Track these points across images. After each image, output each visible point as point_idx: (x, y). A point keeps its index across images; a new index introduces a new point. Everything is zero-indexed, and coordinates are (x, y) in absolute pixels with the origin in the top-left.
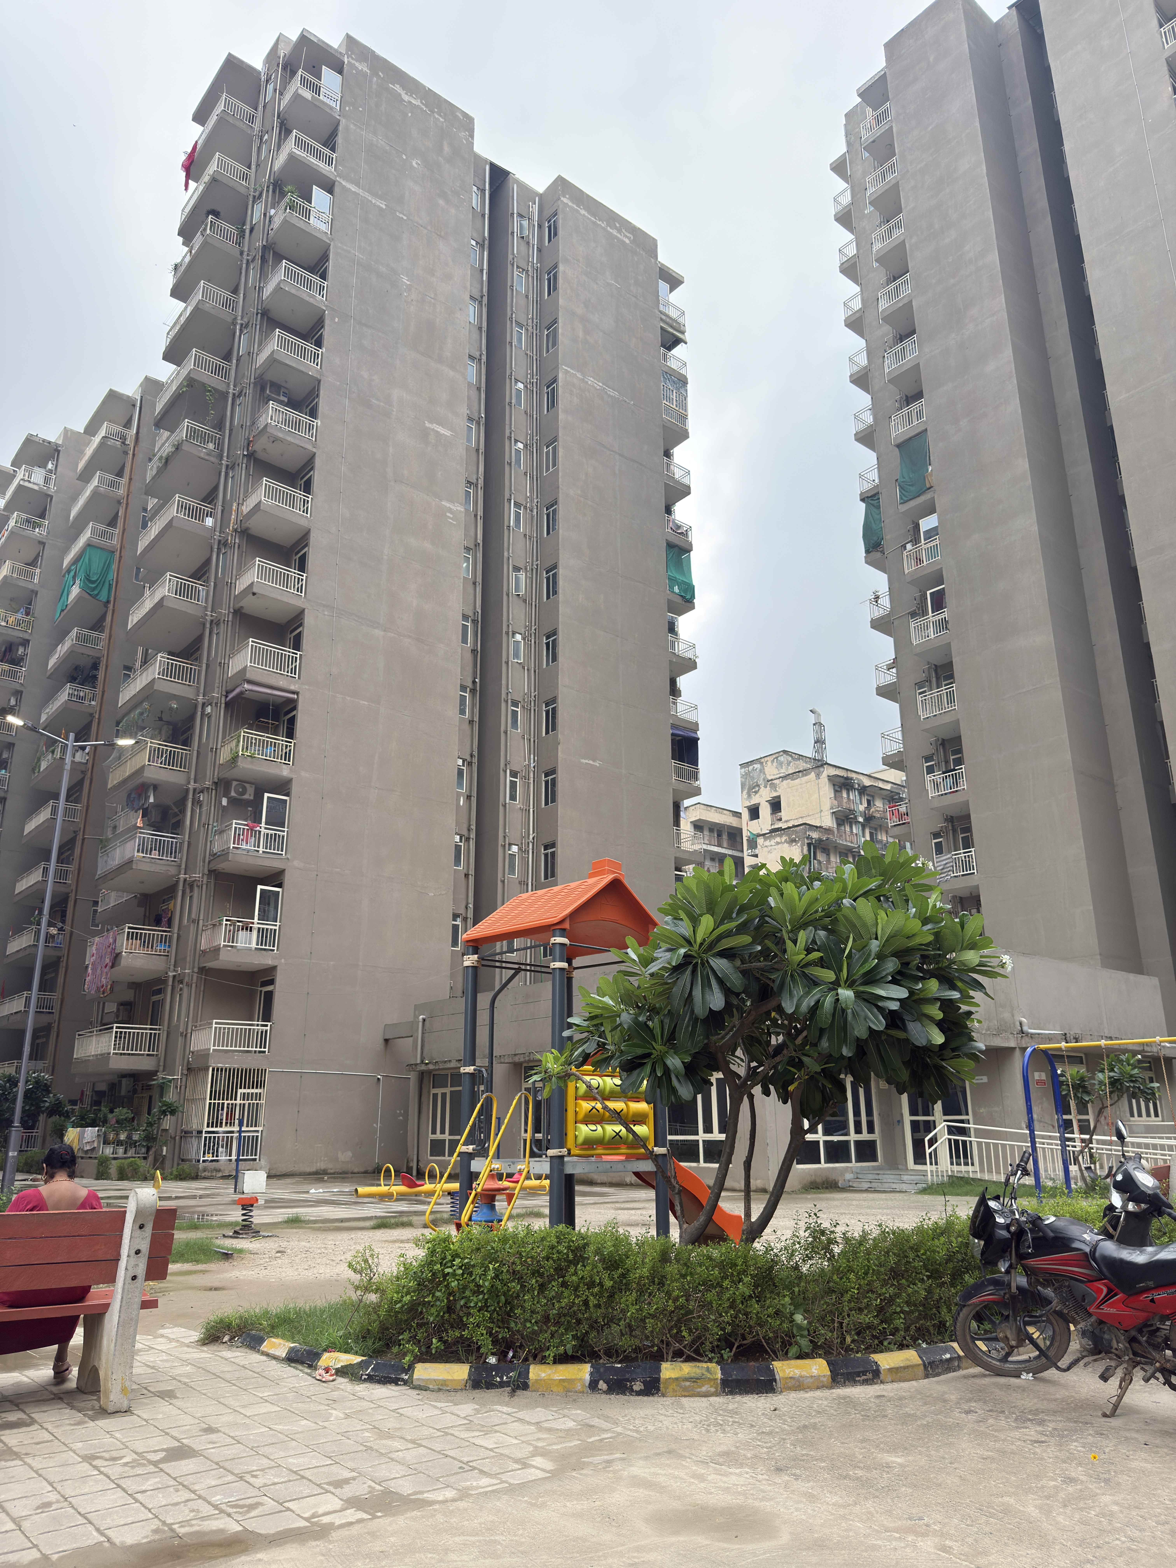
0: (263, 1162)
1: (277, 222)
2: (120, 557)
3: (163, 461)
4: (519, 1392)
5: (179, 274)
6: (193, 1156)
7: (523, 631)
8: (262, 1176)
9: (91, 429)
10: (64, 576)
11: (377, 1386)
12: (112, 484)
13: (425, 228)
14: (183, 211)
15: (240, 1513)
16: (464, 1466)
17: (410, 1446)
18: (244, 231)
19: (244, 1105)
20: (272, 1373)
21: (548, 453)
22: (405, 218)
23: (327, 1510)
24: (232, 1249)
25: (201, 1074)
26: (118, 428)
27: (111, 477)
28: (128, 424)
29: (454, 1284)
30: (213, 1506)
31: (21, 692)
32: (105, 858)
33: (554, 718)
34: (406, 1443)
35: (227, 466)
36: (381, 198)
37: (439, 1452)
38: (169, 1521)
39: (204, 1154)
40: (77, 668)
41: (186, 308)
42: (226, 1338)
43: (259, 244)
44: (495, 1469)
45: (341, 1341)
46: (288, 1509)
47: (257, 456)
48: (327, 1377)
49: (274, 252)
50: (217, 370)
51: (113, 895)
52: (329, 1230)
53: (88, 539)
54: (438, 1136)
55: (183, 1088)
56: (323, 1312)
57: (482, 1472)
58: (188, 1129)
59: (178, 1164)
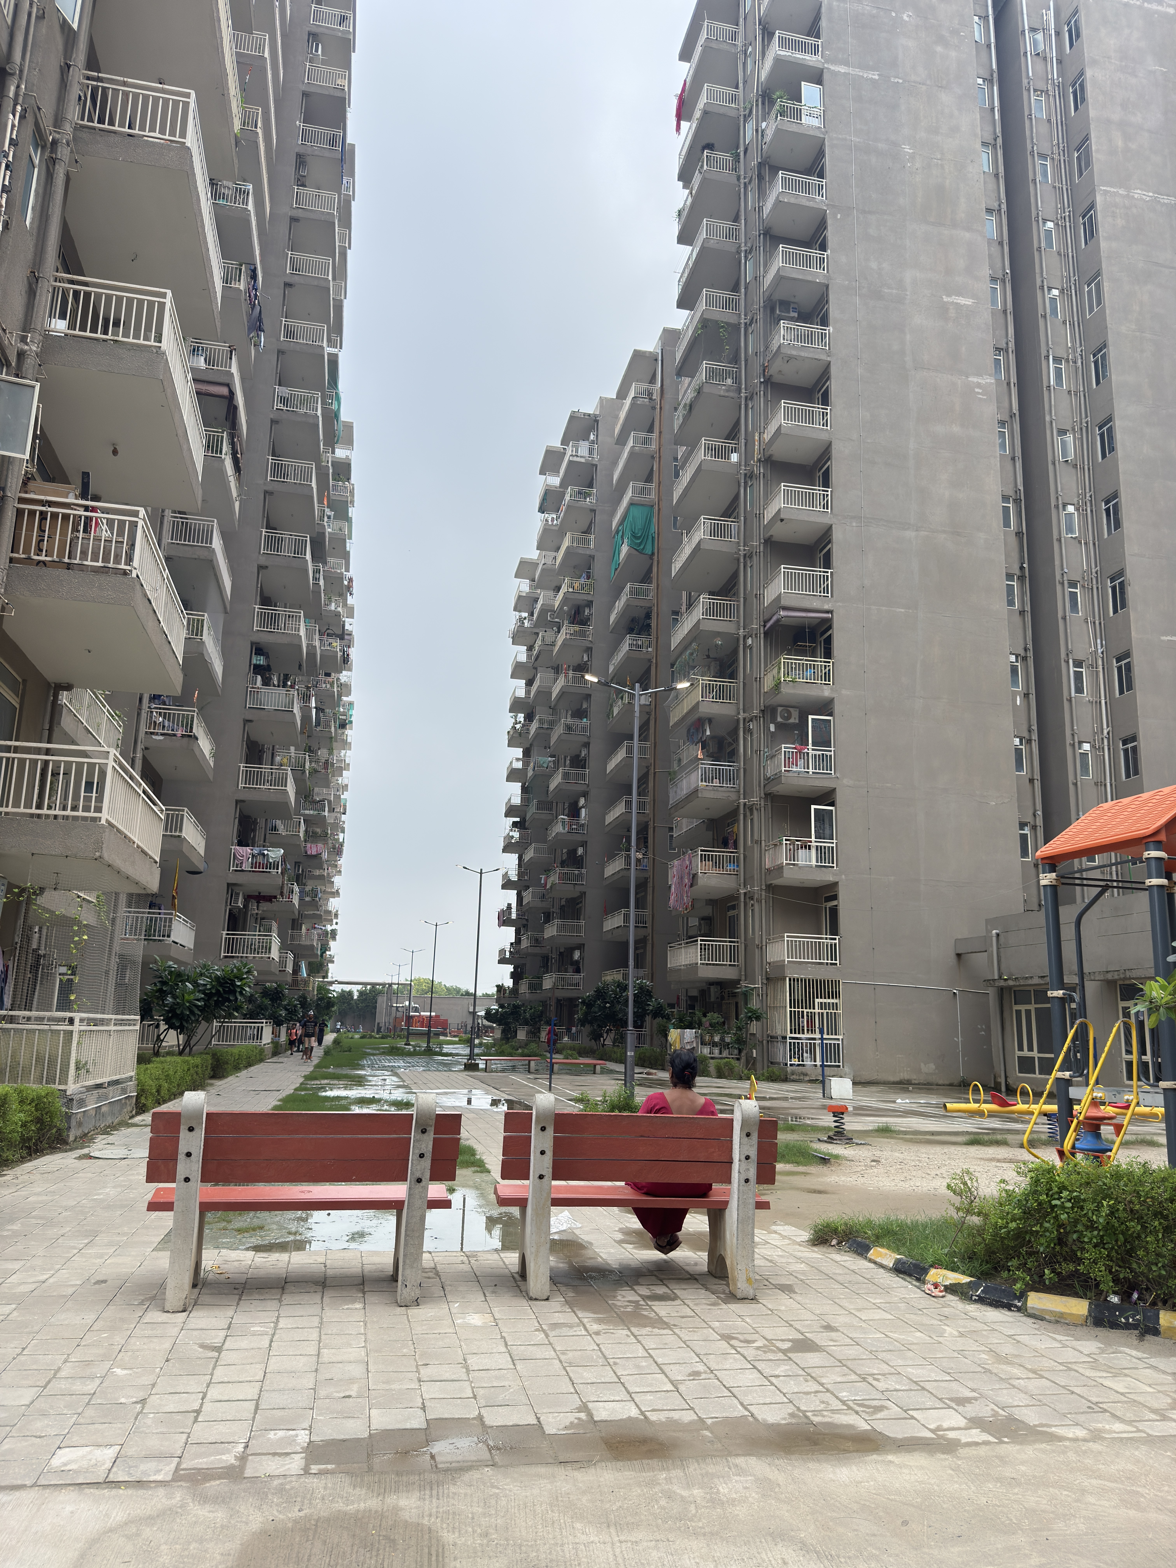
0: (846, 1069)
1: (769, 134)
2: (659, 510)
3: (688, 408)
4: (1149, 1337)
5: (683, 219)
6: (780, 1059)
7: (1075, 501)
8: (847, 1083)
9: (622, 394)
10: (614, 537)
11: (989, 1309)
12: (646, 441)
13: (923, 84)
14: (680, 155)
15: (867, 1413)
16: (1092, 1406)
17: (1031, 1375)
18: (738, 155)
19: (822, 1013)
20: (881, 1281)
21: (1090, 292)
22: (901, 81)
23: (952, 1426)
24: (829, 1154)
25: (779, 984)
26: (644, 386)
27: (643, 435)
28: (652, 380)
29: (1064, 1217)
30: (841, 1401)
31: (591, 649)
32: (675, 789)
33: (1123, 593)
34: (1026, 1371)
35: (746, 398)
36: (873, 69)
37: (1063, 1387)
38: (803, 1408)
39: (791, 1058)
40: (633, 620)
41: (693, 250)
42: (834, 1242)
43: (754, 163)
44: (1129, 1416)
45: (947, 1259)
46: (913, 1418)
47: (774, 380)
48: (936, 1292)
49: (770, 167)
50: (727, 304)
51: (685, 821)
52: (920, 1142)
53: (631, 499)
54: (1026, 1053)
55: (764, 996)
56: (925, 1226)
57: (1114, 1416)
58: (773, 1034)
59: (768, 1067)
